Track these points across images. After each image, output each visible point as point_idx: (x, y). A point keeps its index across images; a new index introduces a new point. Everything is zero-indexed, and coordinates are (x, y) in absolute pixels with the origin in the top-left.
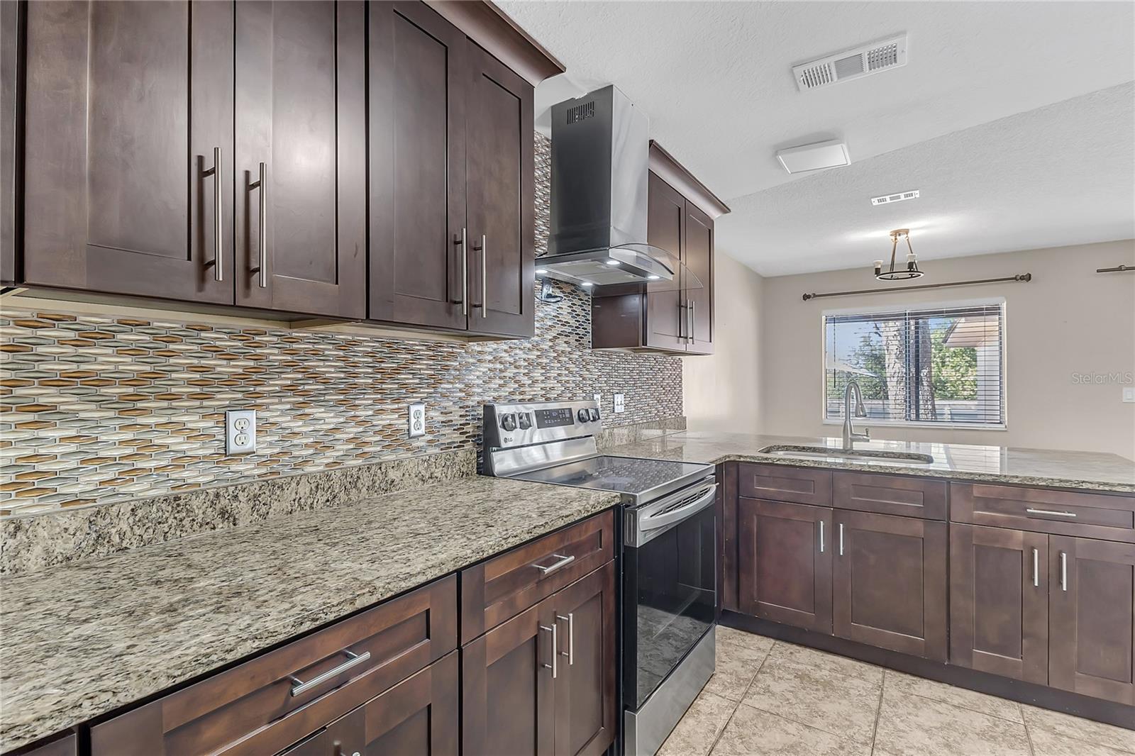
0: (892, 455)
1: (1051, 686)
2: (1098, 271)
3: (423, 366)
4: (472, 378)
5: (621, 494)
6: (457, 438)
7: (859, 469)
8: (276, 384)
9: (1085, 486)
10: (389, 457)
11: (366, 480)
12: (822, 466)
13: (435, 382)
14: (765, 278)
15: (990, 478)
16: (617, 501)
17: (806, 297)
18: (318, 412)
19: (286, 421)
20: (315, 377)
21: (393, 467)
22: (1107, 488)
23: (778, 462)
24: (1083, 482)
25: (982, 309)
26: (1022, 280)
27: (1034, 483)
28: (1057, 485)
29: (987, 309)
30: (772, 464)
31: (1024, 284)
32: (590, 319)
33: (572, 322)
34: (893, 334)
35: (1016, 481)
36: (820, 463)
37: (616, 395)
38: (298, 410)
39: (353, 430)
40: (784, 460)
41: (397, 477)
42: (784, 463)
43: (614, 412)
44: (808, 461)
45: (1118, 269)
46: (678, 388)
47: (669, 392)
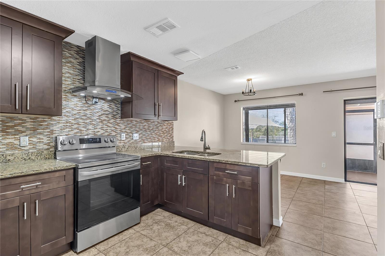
0: (214, 154)
1: (232, 229)
2: (324, 92)
5: (76, 165)
6: (46, 147)
7: (188, 158)
9: (240, 164)
10: (8, 152)
12: (180, 157)
14: (224, 95)
15: (218, 161)
16: (74, 166)
17: (236, 101)
21: (9, 156)
22: (245, 164)
23: (170, 156)
24: (239, 162)
25: (289, 105)
26: (300, 95)
27: (228, 162)
28: (233, 163)
29: (291, 105)
30: (169, 156)
31: (301, 96)
32: (120, 109)
33: (110, 110)
34: (289, 114)
35: (224, 162)
36: (179, 156)
37: (134, 134)
40: (171, 155)
41: (12, 159)
42: (171, 156)
43: (133, 139)
44: (177, 155)
45: (330, 91)
46: (171, 132)
47: (165, 133)
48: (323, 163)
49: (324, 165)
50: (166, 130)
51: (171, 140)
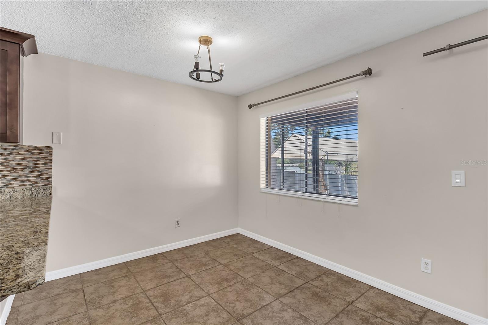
2: (425, 55)
14: (237, 96)
17: (250, 107)
26: (365, 74)
31: (369, 80)
45: (443, 49)
46: (42, 167)
47: (21, 170)
48: (424, 260)
49: (426, 264)
50: (25, 163)
51: (42, 183)
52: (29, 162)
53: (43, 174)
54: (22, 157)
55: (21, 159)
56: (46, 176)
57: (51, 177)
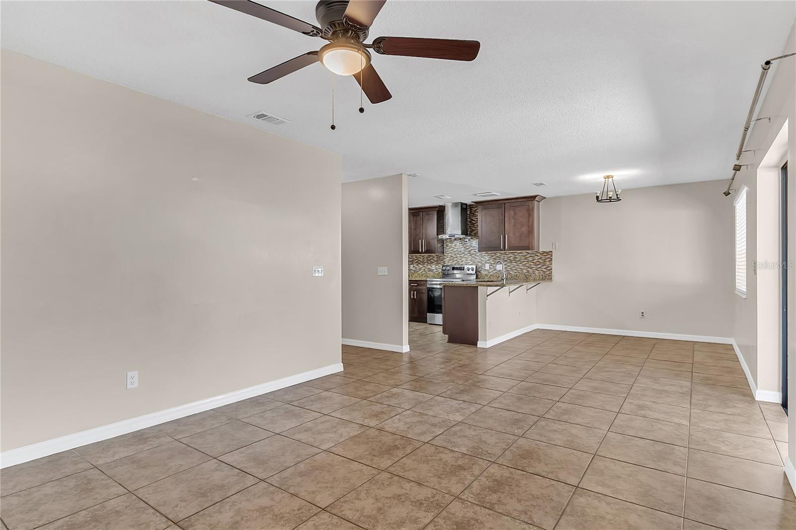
3: (435, 259)
4: (445, 260)
8: (415, 262)
11: (424, 275)
13: (437, 261)
18: (419, 265)
19: (416, 266)
20: (419, 260)
38: (417, 265)
39: (424, 268)
46: (548, 263)
47: (539, 264)
50: (540, 260)
51: (548, 273)
52: (542, 260)
53: (548, 267)
54: (539, 257)
55: (539, 259)
56: (549, 268)
57: (551, 269)
